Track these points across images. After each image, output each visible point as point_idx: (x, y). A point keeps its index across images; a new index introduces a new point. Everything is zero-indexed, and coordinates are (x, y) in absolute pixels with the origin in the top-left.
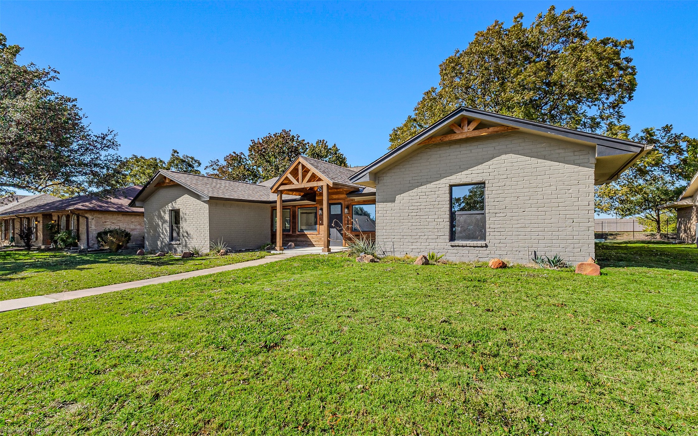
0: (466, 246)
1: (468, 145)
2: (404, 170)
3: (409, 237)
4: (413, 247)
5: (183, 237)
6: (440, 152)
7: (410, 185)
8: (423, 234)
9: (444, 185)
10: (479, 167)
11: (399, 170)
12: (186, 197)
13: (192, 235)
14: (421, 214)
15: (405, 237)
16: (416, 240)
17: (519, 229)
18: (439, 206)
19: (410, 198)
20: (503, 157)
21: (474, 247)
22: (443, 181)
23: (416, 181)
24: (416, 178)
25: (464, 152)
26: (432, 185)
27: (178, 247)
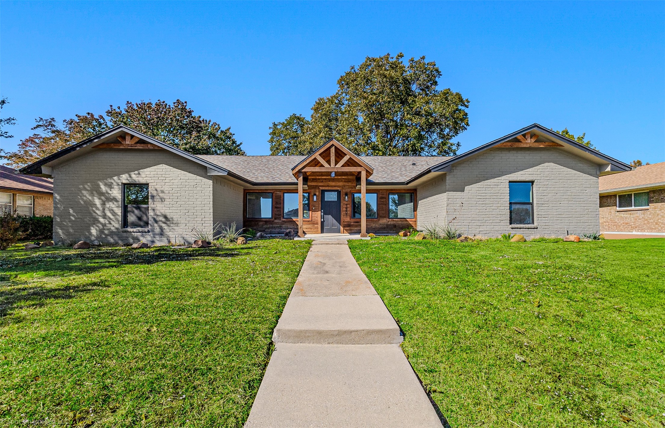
0: (523, 228)
1: (523, 152)
2: (471, 165)
3: (476, 221)
4: (481, 229)
5: (156, 222)
6: (501, 155)
7: (478, 178)
8: (488, 219)
9: (504, 181)
10: (530, 170)
11: (467, 165)
12: (163, 167)
13: (175, 219)
14: (487, 202)
15: (473, 221)
16: (482, 224)
17: (558, 216)
18: (501, 197)
19: (478, 189)
20: (546, 164)
21: (528, 228)
22: (503, 177)
23: (483, 176)
24: (482, 173)
25: (520, 157)
26: (495, 180)
27: (142, 236)
